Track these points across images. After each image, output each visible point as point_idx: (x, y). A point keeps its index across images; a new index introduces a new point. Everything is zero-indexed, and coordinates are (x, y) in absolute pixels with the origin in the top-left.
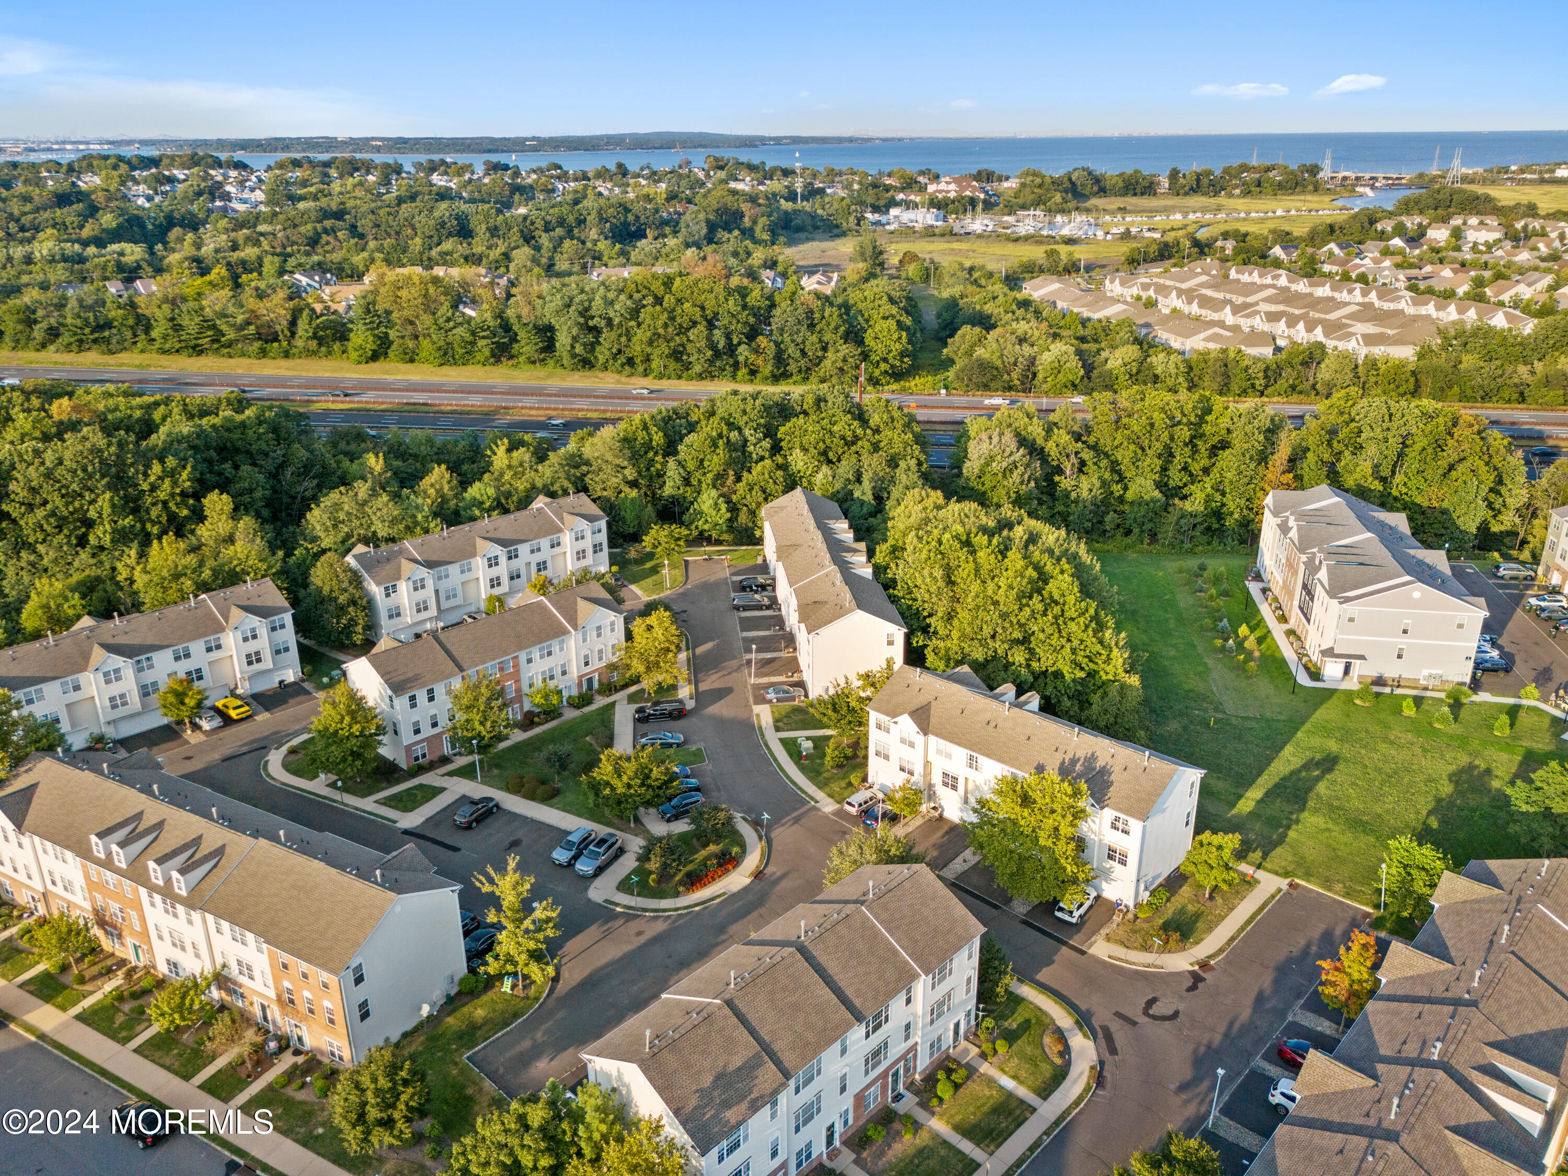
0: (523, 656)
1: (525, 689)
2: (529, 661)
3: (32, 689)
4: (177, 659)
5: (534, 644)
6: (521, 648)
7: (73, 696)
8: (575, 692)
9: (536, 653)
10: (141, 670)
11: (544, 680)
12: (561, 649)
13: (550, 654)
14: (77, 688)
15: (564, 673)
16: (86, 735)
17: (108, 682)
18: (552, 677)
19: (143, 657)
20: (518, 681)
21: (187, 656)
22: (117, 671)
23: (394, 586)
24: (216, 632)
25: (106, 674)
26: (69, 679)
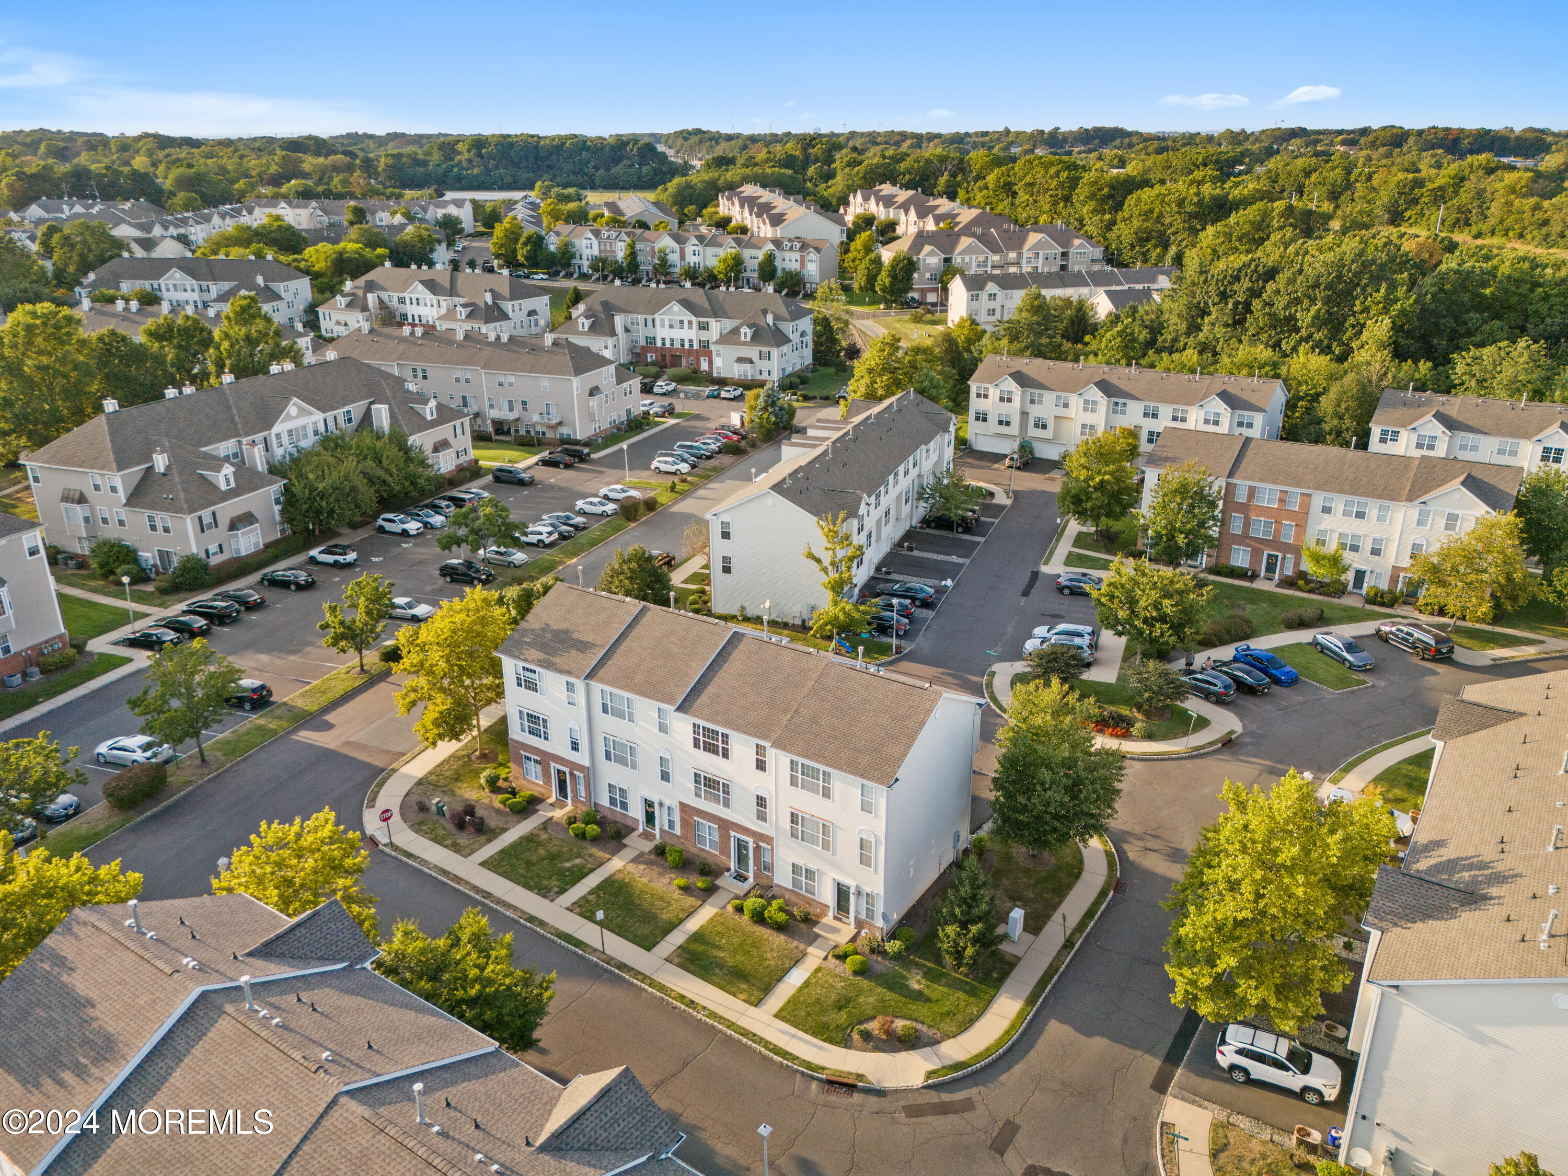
0: (1318, 499)
1: (1310, 541)
2: (1327, 510)
3: (1037, 391)
4: (1146, 415)
5: (1342, 491)
6: (1319, 487)
7: (1062, 412)
8: (1384, 585)
9: (1339, 503)
10: (1115, 412)
11: (1343, 546)
12: (1379, 519)
13: (1360, 515)
14: (1066, 406)
15: (1376, 552)
16: (1062, 450)
17: (1085, 409)
18: (1355, 548)
19: (1121, 401)
20: (1301, 526)
21: (1155, 416)
22: (1095, 403)
23: (1396, 433)
24: (1187, 404)
25: (1086, 402)
26: (1063, 394)
